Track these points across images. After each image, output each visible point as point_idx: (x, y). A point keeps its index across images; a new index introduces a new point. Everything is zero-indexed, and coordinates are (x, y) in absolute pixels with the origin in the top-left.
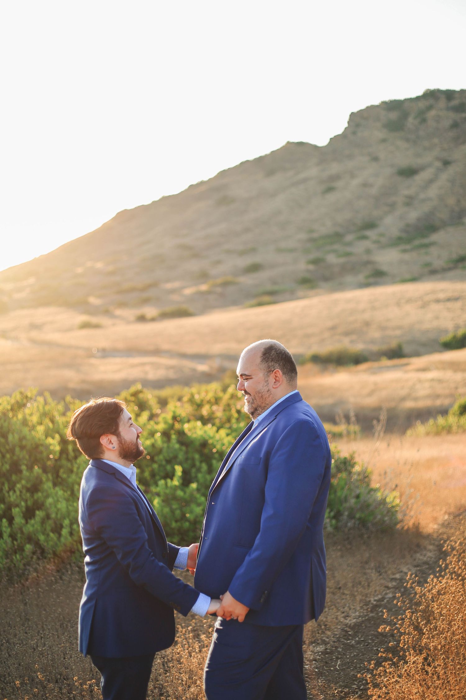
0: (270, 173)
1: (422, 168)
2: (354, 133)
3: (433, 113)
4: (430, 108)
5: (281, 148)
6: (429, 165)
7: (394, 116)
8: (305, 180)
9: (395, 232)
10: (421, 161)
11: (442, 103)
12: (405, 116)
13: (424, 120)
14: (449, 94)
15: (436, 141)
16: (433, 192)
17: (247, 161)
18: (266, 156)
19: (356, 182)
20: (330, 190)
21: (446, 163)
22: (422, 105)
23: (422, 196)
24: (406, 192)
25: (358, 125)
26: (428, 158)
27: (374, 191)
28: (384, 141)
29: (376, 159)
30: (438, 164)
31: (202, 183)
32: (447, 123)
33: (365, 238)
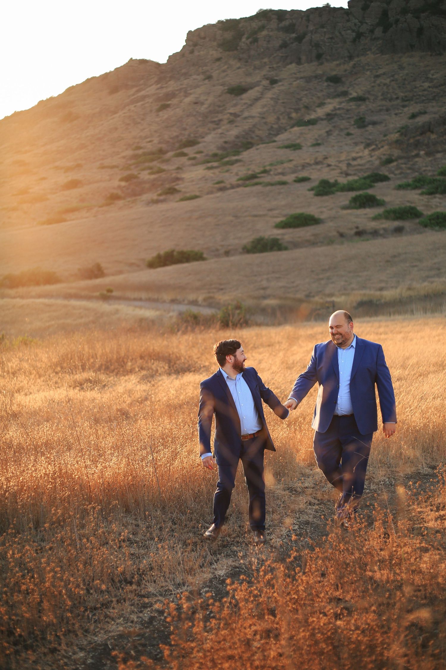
0: (114, 90)
1: (251, 87)
2: (192, 52)
3: (264, 33)
4: (262, 28)
5: (124, 65)
6: (257, 84)
7: (228, 35)
8: (143, 98)
9: (213, 149)
10: (249, 80)
11: (274, 24)
12: (239, 36)
13: (256, 40)
14: (281, 15)
15: (266, 60)
16: (256, 110)
17: (93, 78)
18: (110, 72)
19: (188, 100)
20: (165, 107)
21: (273, 82)
22: (255, 25)
23: (246, 114)
24: (232, 110)
25: (195, 45)
26: (257, 77)
27: (203, 109)
28: (219, 59)
29: (209, 78)
30: (265, 83)
31: (51, 99)
32: (277, 43)
33: (184, 155)
